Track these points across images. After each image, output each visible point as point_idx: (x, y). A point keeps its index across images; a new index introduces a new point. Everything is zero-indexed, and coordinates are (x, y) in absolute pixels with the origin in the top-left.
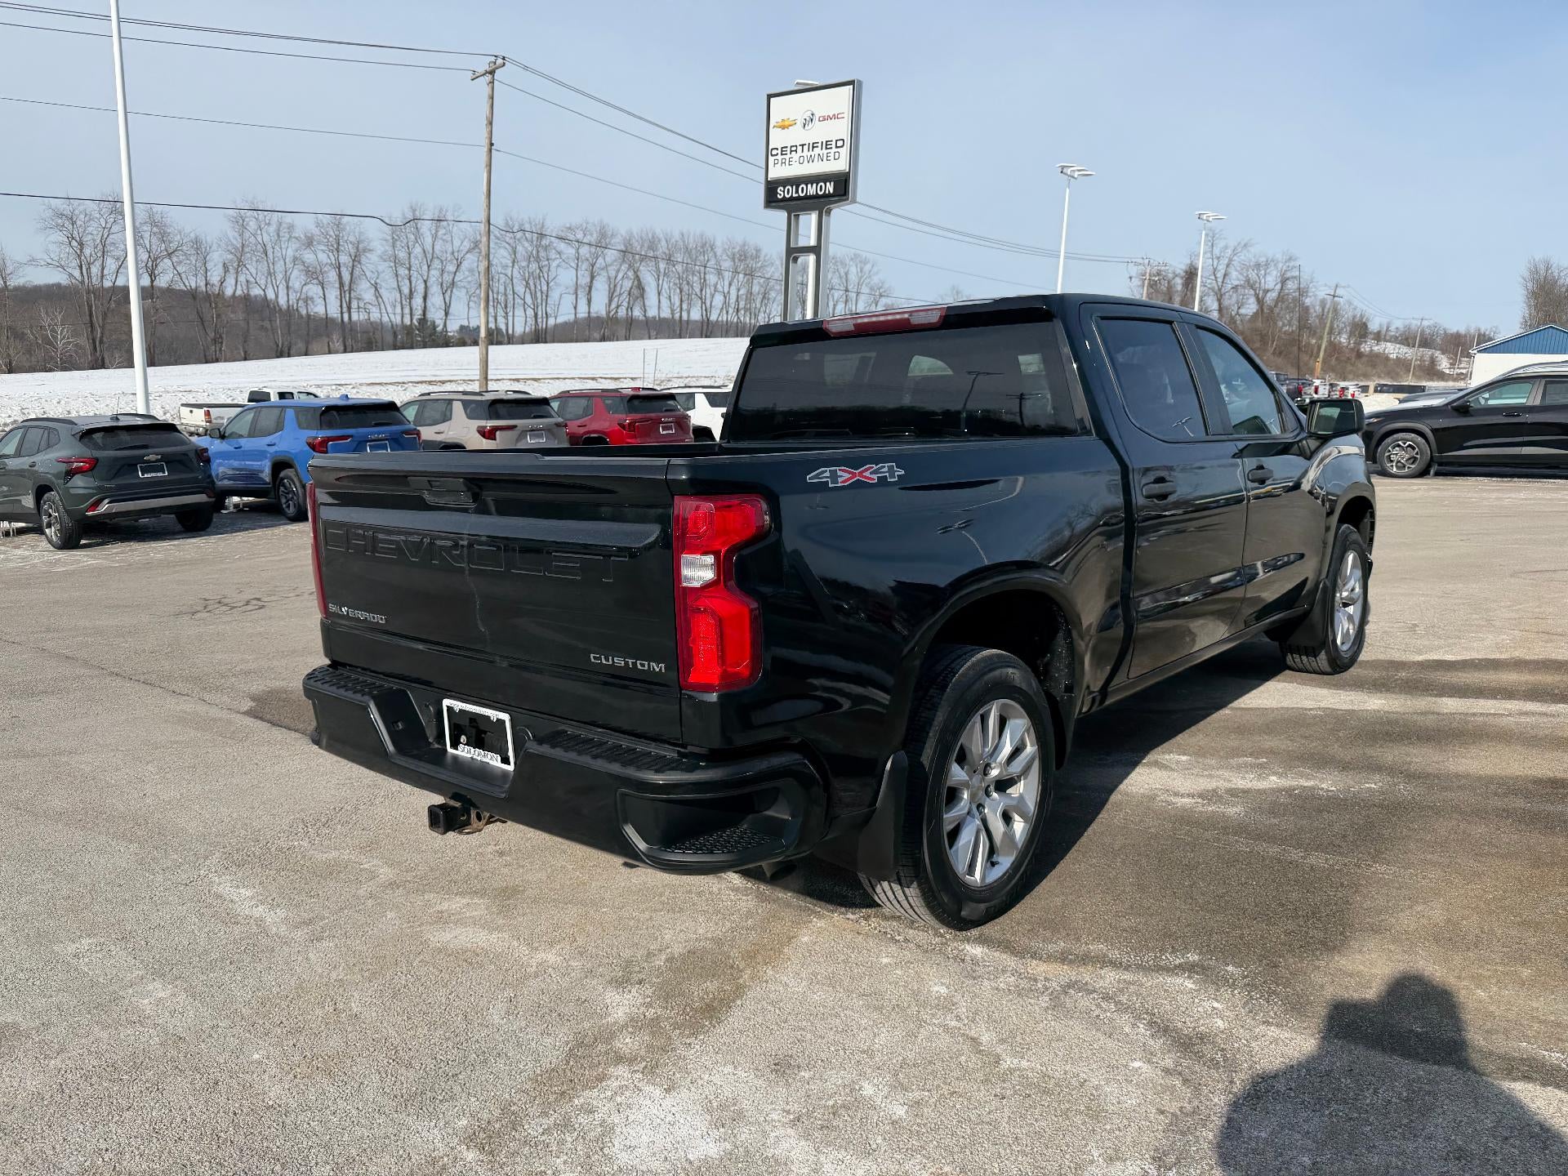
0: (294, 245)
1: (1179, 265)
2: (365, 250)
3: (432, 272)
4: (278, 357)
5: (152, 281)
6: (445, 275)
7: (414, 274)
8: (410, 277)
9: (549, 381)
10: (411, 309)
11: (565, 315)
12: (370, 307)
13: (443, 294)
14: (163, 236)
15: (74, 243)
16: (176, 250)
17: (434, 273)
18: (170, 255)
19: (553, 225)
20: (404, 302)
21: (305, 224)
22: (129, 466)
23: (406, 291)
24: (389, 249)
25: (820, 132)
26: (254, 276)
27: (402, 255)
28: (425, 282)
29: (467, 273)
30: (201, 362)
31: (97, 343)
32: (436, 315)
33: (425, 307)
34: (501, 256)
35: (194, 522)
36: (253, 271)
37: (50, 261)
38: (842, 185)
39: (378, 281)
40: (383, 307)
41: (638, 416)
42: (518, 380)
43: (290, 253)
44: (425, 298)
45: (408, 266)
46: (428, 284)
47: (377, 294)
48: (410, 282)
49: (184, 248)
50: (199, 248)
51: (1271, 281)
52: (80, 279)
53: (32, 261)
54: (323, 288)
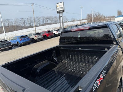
0: (19, 21)
1: (90, 14)
10: (30, 25)
11: (42, 24)
18: (10, 23)
19: (40, 17)
21: (20, 19)
22: (3, 45)
24: (27, 20)
25: (61, 6)
32: (32, 25)
34: (36, 20)
35: (10, 49)
36: (16, 23)
38: (63, 11)
41: (49, 33)
45: (29, 21)
46: (31, 23)
47: (27, 24)
48: (29, 23)
50: (12, 22)
51: (97, 14)
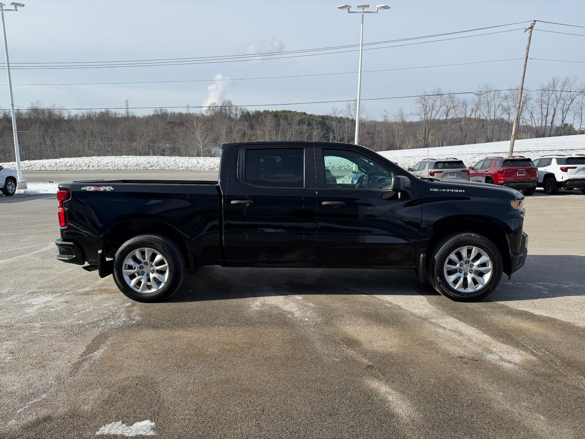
0: (500, 99)
2: (529, 99)
3: (559, 105)
4: (487, 142)
5: (447, 117)
6: (565, 106)
7: (550, 107)
8: (548, 108)
9: (578, 150)
10: (546, 121)
12: (528, 121)
13: (563, 114)
14: (452, 101)
15: (424, 107)
16: (456, 106)
17: (560, 105)
18: (454, 108)
20: (543, 119)
23: (545, 114)
24: (540, 97)
26: (483, 113)
27: (545, 99)
28: (555, 109)
29: (575, 104)
30: (458, 145)
31: (426, 139)
33: (553, 120)
36: (483, 111)
37: (416, 113)
39: (533, 111)
40: (533, 121)
41: (507, 168)
42: (562, 150)
43: (498, 103)
44: (553, 117)
45: (547, 104)
46: (556, 110)
47: (532, 116)
48: (548, 110)
49: (459, 105)
50: (465, 104)
52: (424, 118)
53: (411, 114)
54: (509, 115)
